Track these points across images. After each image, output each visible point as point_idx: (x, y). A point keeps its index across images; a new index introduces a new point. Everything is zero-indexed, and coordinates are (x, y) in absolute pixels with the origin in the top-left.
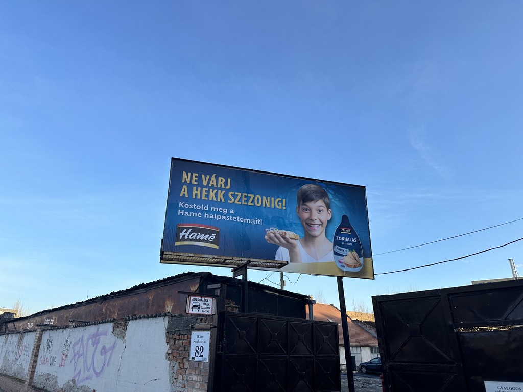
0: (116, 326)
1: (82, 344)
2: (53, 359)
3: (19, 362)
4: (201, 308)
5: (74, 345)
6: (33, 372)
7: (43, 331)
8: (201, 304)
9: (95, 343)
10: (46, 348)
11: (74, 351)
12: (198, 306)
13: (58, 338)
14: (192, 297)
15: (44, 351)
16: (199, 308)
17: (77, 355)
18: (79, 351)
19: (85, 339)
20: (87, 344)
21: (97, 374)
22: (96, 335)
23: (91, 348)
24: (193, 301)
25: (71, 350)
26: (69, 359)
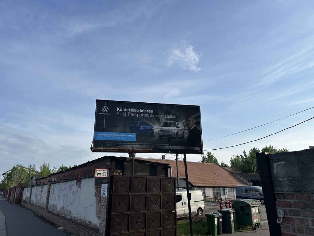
0: (78, 182)
1: (66, 190)
2: (55, 197)
4: (102, 174)
5: (63, 191)
6: (47, 204)
7: (51, 184)
8: (102, 172)
9: (70, 190)
10: (52, 192)
11: (63, 193)
12: (100, 173)
14: (97, 170)
15: (52, 194)
17: (65, 195)
18: (65, 193)
19: (67, 188)
20: (68, 190)
23: (69, 192)
26: (61, 197)
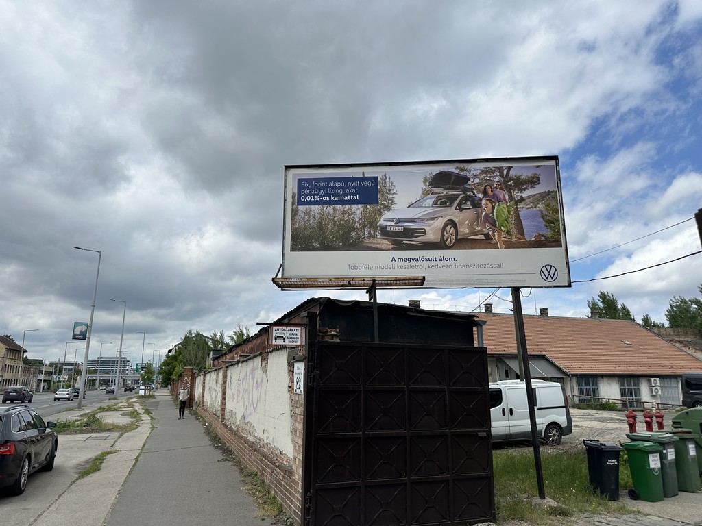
0: (262, 360)
2: (234, 395)
3: (217, 399)
4: (286, 338)
5: (243, 379)
6: (223, 409)
7: (227, 367)
8: (287, 334)
10: (230, 384)
11: (243, 386)
12: (282, 337)
13: (235, 373)
14: (274, 328)
15: (229, 387)
16: (284, 339)
17: (245, 390)
18: (245, 386)
19: (248, 374)
20: (249, 379)
21: (255, 409)
22: (253, 370)
23: (251, 383)
24: (275, 332)
25: (241, 385)
26: (241, 395)
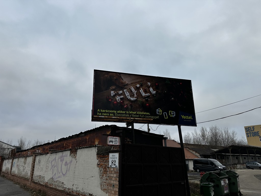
0: (72, 152)
1: (56, 161)
2: (42, 168)
3: (25, 171)
4: (113, 142)
7: (36, 156)
9: (62, 161)
10: (38, 164)
13: (43, 159)
15: (37, 165)
17: (53, 166)
19: (57, 158)
21: (64, 175)
22: (62, 157)
23: (60, 163)
24: (110, 139)
25: (50, 164)
26: (50, 168)
